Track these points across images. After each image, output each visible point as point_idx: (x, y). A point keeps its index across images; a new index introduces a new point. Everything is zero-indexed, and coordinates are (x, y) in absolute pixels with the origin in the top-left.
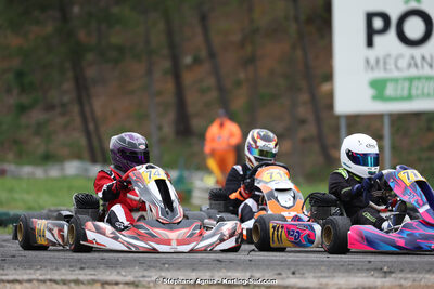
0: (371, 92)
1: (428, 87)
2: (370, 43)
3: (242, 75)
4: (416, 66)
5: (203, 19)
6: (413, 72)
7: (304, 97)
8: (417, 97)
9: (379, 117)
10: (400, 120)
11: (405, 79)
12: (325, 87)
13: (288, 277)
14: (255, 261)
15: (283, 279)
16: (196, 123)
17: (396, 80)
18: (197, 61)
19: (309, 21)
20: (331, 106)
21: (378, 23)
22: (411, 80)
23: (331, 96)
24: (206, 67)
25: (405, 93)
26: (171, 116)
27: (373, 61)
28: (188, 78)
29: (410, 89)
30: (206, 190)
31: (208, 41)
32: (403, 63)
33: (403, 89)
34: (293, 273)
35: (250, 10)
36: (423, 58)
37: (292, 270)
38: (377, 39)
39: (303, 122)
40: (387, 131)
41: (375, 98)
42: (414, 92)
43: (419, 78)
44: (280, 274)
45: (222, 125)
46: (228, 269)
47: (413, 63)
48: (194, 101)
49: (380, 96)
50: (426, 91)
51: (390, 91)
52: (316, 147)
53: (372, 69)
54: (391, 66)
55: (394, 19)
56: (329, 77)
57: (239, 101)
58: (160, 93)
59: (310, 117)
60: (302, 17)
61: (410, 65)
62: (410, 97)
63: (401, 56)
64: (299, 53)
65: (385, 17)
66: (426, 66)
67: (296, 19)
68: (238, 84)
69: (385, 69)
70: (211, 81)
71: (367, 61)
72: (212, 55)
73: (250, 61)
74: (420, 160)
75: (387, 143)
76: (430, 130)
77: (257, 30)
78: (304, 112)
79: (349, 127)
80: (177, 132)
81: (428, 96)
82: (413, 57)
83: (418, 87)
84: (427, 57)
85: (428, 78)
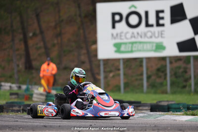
0: (114, 49)
1: (140, 46)
2: (114, 27)
3: (56, 42)
4: (134, 37)
5: (37, 16)
6: (133, 40)
7: (84, 51)
8: (135, 51)
9: (118, 60)
10: (128, 62)
11: (130, 43)
12: (93, 47)
14: (61, 126)
16: (35, 64)
17: (125, 43)
18: (35, 35)
19: (86, 16)
20: (96, 55)
21: (117, 18)
22: (132, 43)
23: (96, 50)
24: (39, 38)
25: (130, 49)
26: (23, 60)
27: (115, 35)
28: (31, 43)
29: (132, 47)
30: (37, 94)
31: (39, 25)
32: (129, 36)
33: (129, 48)
35: (59, 11)
36: (138, 34)
38: (117, 25)
39: (83, 63)
40: (121, 67)
41: (116, 52)
42: (134, 49)
43: (136, 43)
45: (48, 65)
46: (49, 130)
47: (133, 36)
48: (33, 53)
49: (118, 51)
50: (139, 48)
51: (123, 48)
52: (89, 74)
53: (115, 38)
54: (123, 37)
55: (124, 16)
56: (95, 42)
57: (54, 53)
58: (18, 50)
59: (87, 60)
60: (83, 15)
61: (132, 37)
62: (132, 51)
63: (127, 33)
64: (81, 31)
65: (120, 15)
66: (139, 37)
67: (80, 16)
68: (54, 45)
69: (121, 39)
70: (41, 44)
71: (112, 35)
72: (42, 32)
73: (59, 35)
74: (137, 80)
75: (122, 72)
76: (141, 66)
77: (62, 21)
78: (83, 58)
79: (104, 65)
80: (26, 68)
81: (140, 51)
82: (133, 33)
83: (135, 47)
84: (140, 33)
85: (140, 43)
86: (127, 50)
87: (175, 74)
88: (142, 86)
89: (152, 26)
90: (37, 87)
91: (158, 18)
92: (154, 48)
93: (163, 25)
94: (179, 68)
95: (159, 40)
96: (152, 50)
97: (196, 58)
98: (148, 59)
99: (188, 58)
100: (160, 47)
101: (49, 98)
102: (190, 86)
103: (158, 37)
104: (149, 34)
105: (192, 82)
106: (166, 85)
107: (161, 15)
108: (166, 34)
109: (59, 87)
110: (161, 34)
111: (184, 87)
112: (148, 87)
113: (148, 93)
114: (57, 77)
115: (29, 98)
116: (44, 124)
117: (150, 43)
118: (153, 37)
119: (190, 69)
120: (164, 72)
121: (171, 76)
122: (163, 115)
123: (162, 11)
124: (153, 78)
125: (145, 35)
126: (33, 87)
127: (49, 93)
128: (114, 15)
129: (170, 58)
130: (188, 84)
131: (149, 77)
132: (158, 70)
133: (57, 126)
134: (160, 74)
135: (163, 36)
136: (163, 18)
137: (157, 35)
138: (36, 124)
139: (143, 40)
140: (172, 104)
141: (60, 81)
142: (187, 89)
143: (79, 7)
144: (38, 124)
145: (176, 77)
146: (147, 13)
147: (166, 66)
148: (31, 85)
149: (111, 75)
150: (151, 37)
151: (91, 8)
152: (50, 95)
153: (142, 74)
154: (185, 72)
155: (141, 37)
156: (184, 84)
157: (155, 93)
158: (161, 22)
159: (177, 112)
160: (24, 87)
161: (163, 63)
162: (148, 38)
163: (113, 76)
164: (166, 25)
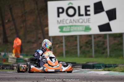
0: (59, 30)
1: (75, 28)
2: (58, 16)
3: (22, 25)
4: (72, 22)
5: (11, 9)
6: (71, 24)
7: (40, 31)
8: (72, 31)
9: (62, 37)
10: (67, 37)
12: (46, 29)
14: (26, 78)
16: (9, 39)
17: (66, 26)
18: (9, 21)
19: (41, 10)
20: (48, 34)
21: (61, 10)
22: (70, 26)
23: (48, 31)
24: (12, 23)
25: (69, 30)
26: (2, 37)
27: (59, 21)
28: (7, 26)
29: (70, 29)
30: (11, 58)
31: (12, 15)
32: (68, 22)
33: (68, 29)
35: (24, 7)
36: (74, 20)
37: (37, 80)
38: (61, 15)
39: (40, 38)
40: (64, 41)
42: (71, 30)
43: (73, 26)
46: (19, 80)
48: (8, 33)
49: (62, 31)
50: (75, 29)
51: (64, 29)
53: (59, 23)
55: (65, 9)
56: (47, 26)
57: (21, 33)
59: (42, 37)
60: (39, 9)
61: (70, 22)
62: (70, 31)
63: (67, 20)
64: (38, 19)
65: (63, 9)
67: (37, 9)
68: (21, 28)
69: (63, 24)
70: (13, 27)
71: (58, 21)
72: (13, 20)
73: (25, 21)
74: (73, 49)
75: (64, 44)
76: (76, 40)
77: (26, 12)
78: (40, 35)
79: (53, 40)
80: (4, 42)
81: (75, 31)
82: (71, 20)
83: (72, 28)
84: (75, 20)
85: (75, 26)
86: (67, 30)
87: (97, 46)
88: (77, 53)
89: (82, 15)
90: (11, 54)
91: (86, 11)
92: (84, 29)
93: (89, 15)
94: (100, 41)
95: (87, 24)
96: (83, 31)
97: (110, 35)
98: (81, 36)
99: (106, 35)
100: (88, 28)
101: (18, 61)
102: (107, 52)
103: (86, 22)
104: (81, 21)
105: (108, 50)
106: (92, 52)
107: (88, 9)
108: (91, 20)
109: (25, 54)
110: (88, 21)
111: (103, 53)
112: (80, 54)
113: (80, 57)
114: (23, 47)
115: (6, 60)
116: (16, 77)
117: (81, 26)
118: (83, 22)
119: (106, 42)
120: (91, 44)
121: (95, 47)
122: (90, 71)
123: (89, 6)
124: (84, 47)
125: (78, 21)
126: (9, 53)
128: (58, 8)
129: (94, 35)
130: (105, 51)
131: (81, 47)
132: (87, 43)
133: (23, 78)
134: (88, 45)
135: (89, 21)
136: (89, 11)
137: (85, 21)
138: (10, 77)
139: (77, 24)
140: (95, 64)
141: (26, 50)
142: (105, 54)
143: (37, 4)
144: (12, 77)
145: (98, 47)
146: (79, 7)
147: (91, 40)
148: (7, 52)
149: (57, 46)
150: (82, 22)
151: (44, 4)
152: (19, 59)
153: (76, 46)
154: (104, 44)
155: (76, 22)
156: (103, 51)
157: (85, 57)
158: (88, 13)
159: (98, 69)
160: (3, 54)
161: (90, 38)
162: (80, 23)
163: (59, 47)
164: (91, 15)
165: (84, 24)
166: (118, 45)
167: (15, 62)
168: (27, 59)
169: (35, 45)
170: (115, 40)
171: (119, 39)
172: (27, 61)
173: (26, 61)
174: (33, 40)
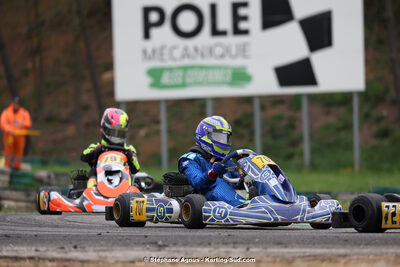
0: (148, 80)
2: (147, 35)
3: (30, 65)
4: (189, 56)
6: (186, 62)
7: (87, 85)
8: (191, 84)
9: (156, 103)
10: (175, 105)
11: (180, 68)
12: (106, 76)
13: (70, 251)
15: (66, 253)
17: (171, 69)
19: (90, 14)
20: (112, 93)
21: (154, 17)
22: (185, 69)
23: (111, 83)
25: (179, 81)
27: (149, 51)
29: (184, 76)
32: (177, 53)
33: (178, 78)
34: (75, 247)
35: (36, 4)
36: (196, 49)
37: (75, 244)
38: (154, 32)
39: (86, 108)
40: (163, 116)
41: (153, 85)
42: (188, 80)
43: (192, 67)
44: (63, 248)
46: (15, 243)
47: (186, 54)
49: (156, 84)
51: (166, 79)
53: (150, 58)
54: (166, 57)
55: (169, 12)
56: (109, 66)
57: (28, 88)
59: (93, 103)
60: (85, 11)
61: (183, 56)
62: (183, 85)
63: (174, 48)
64: (82, 44)
65: (160, 11)
66: (199, 57)
67: (79, 12)
68: (26, 73)
69: (162, 60)
71: (145, 52)
73: (37, 51)
75: (163, 127)
77: (42, 23)
78: (86, 98)
81: (201, 84)
82: (186, 49)
84: (200, 48)
85: (201, 67)
86: (174, 82)
87: (271, 132)
89: (224, 33)
91: (237, 18)
92: (229, 78)
93: (246, 32)
94: (280, 118)
95: (239, 62)
96: (224, 83)
97: (312, 98)
98: (218, 100)
99: (297, 98)
100: (241, 76)
101: (15, 180)
102: (301, 155)
103: (237, 56)
104: (218, 51)
105: (306, 147)
107: (242, 12)
108: (253, 50)
109: (37, 158)
110: (243, 51)
111: (290, 157)
116: (5, 232)
117: (220, 68)
118: (227, 57)
119: (300, 121)
120: (250, 126)
121: (263, 135)
125: (211, 51)
127: (16, 169)
128: (147, 11)
129: (262, 98)
130: (297, 150)
132: (238, 123)
133: (31, 236)
134: (244, 131)
135: (247, 54)
136: (245, 18)
137: (234, 52)
141: (40, 145)
142: (296, 161)
145: (274, 137)
146: (213, 8)
147: (251, 116)
149: (143, 132)
150: (222, 56)
154: (292, 125)
155: (202, 55)
156: (290, 150)
158: (243, 25)
161: (247, 108)
162: (215, 57)
163: (147, 136)
164: (253, 32)
165: (228, 62)
166: (339, 130)
167: (6, 185)
168: (43, 173)
169: (71, 130)
170: (328, 113)
171: (342, 111)
172: (46, 180)
173: (40, 181)
174: (64, 113)
